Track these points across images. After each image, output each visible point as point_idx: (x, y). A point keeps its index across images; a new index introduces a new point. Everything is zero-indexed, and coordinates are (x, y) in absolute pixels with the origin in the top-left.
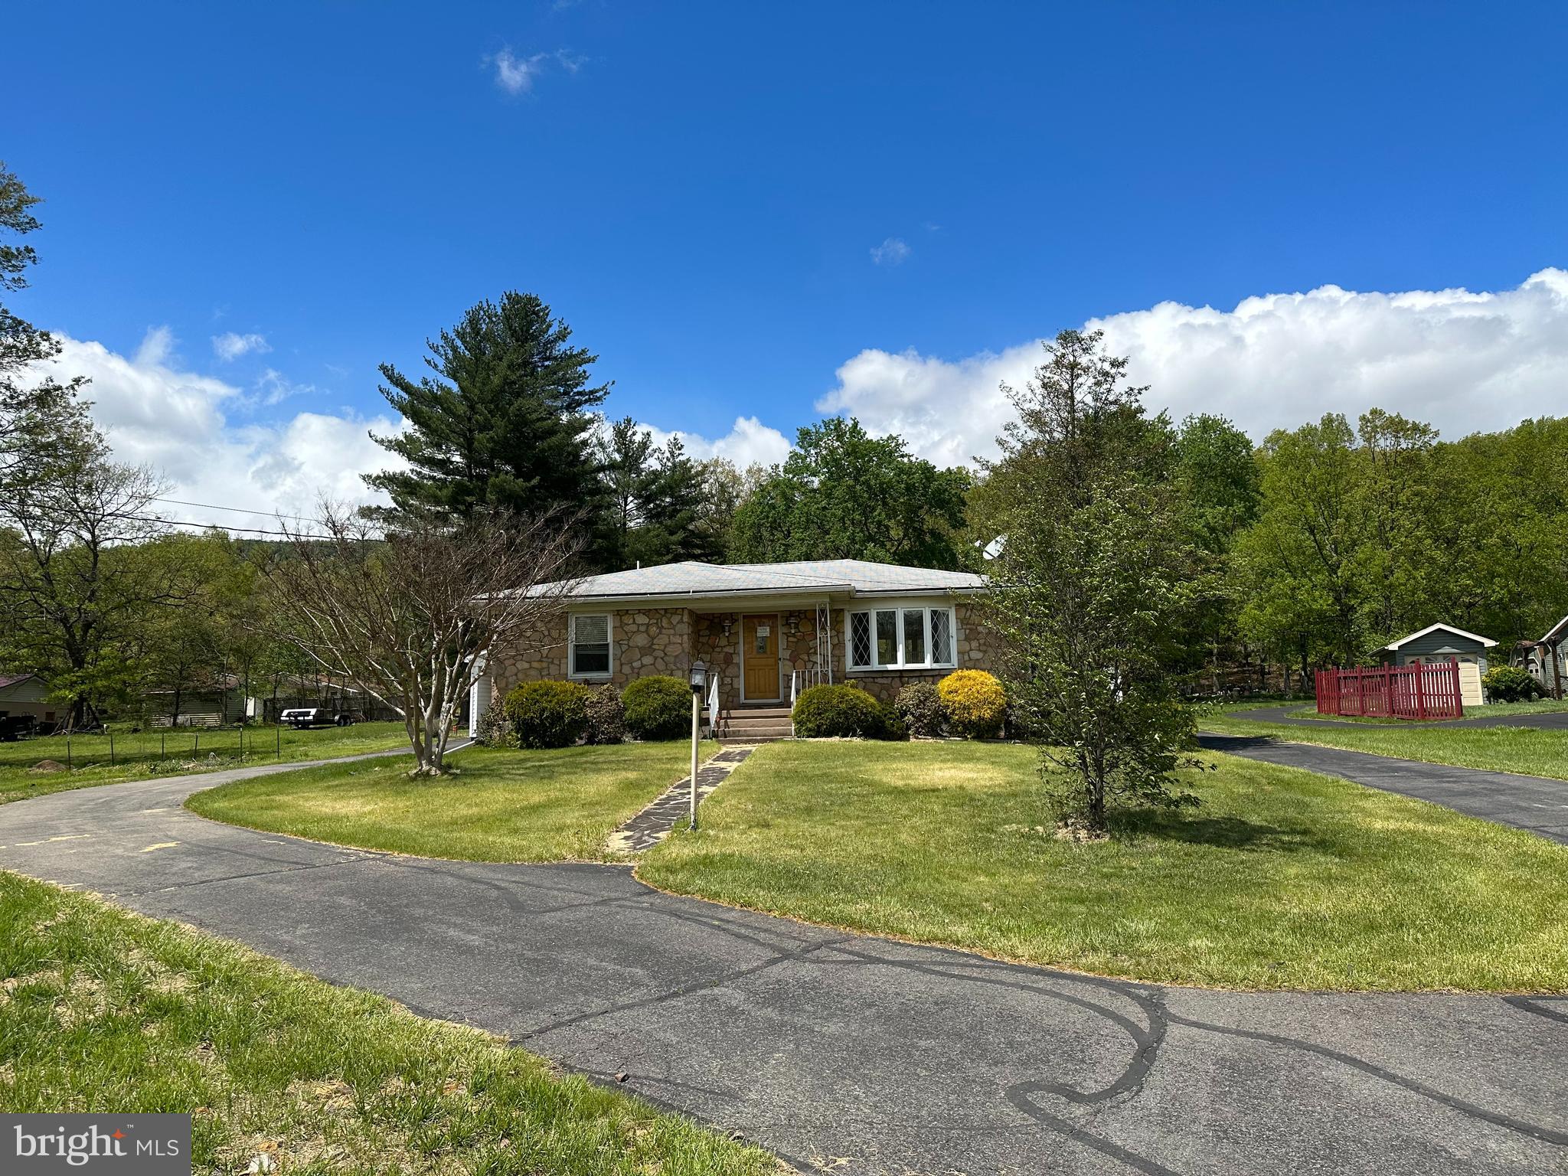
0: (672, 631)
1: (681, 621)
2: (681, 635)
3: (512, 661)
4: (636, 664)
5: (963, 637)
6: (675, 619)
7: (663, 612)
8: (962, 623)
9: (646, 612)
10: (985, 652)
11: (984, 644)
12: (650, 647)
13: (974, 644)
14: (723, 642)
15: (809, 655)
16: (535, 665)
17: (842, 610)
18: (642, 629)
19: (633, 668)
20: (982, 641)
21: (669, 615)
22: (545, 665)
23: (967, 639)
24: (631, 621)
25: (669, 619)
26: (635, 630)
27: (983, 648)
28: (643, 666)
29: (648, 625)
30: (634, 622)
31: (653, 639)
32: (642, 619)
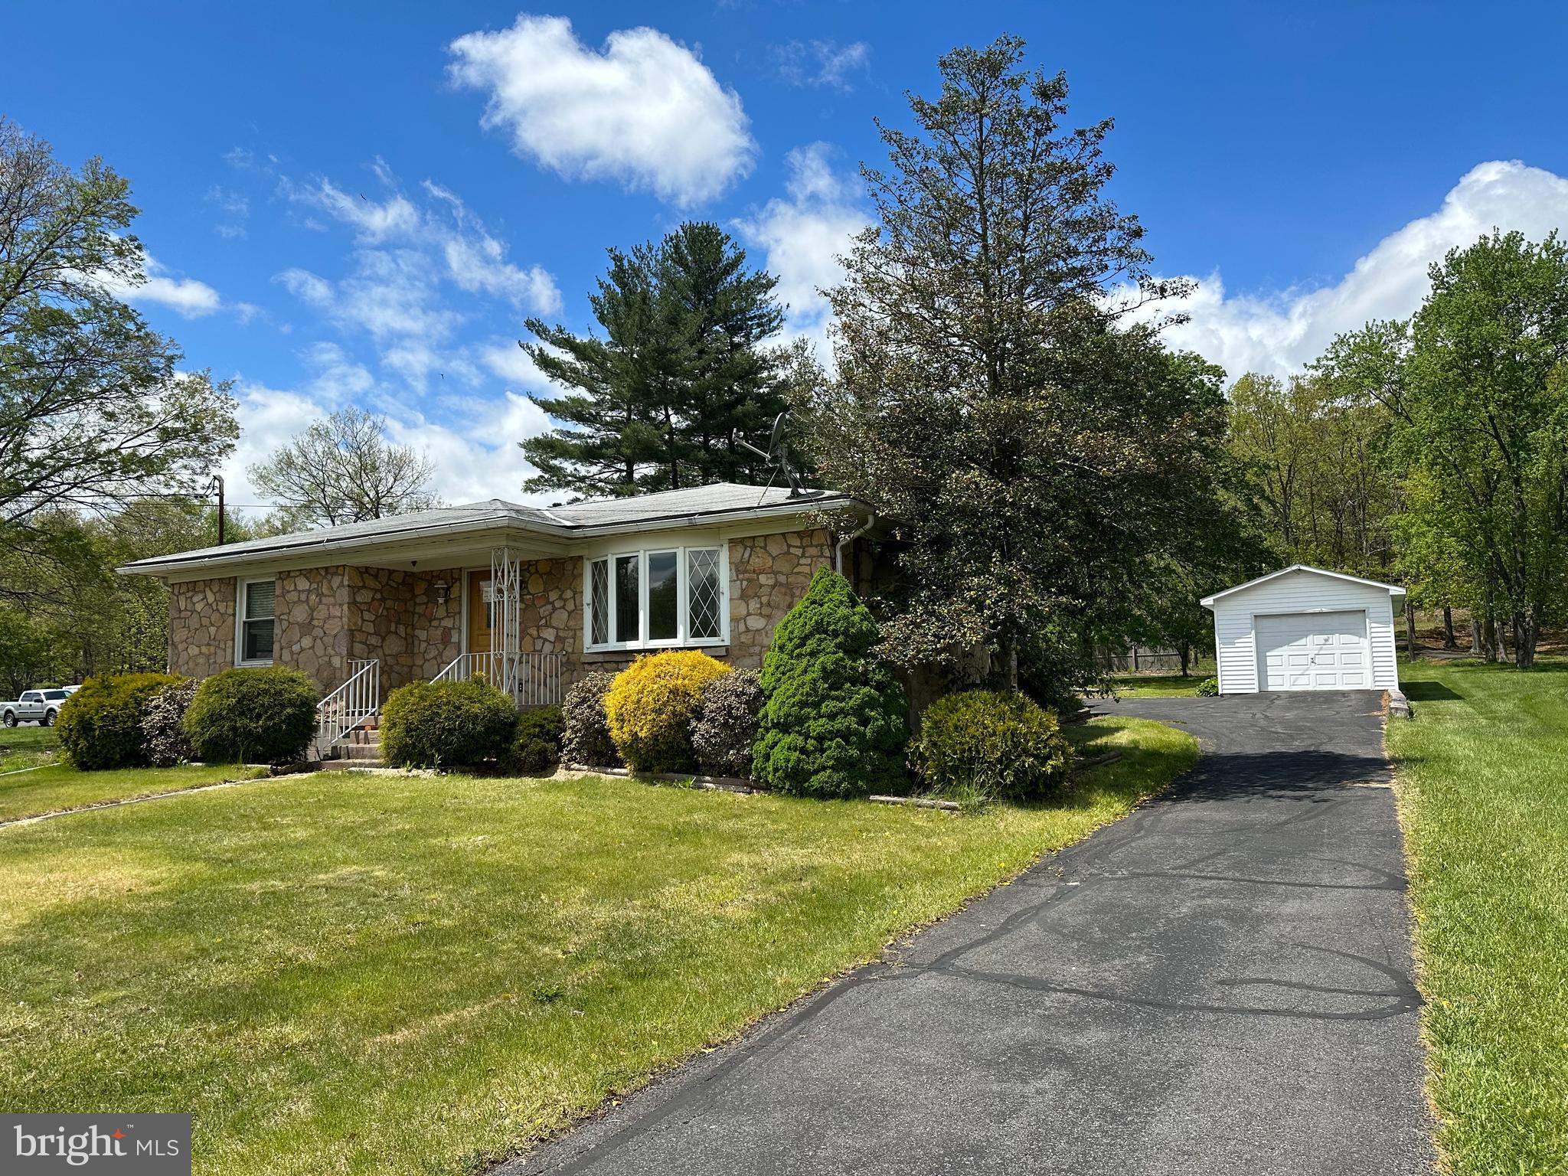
0: (332, 600)
1: (341, 585)
2: (341, 605)
3: (185, 645)
4: (296, 648)
5: (737, 593)
6: (336, 581)
7: (323, 572)
8: (738, 571)
9: (307, 574)
10: (769, 617)
11: (769, 604)
12: (310, 622)
13: (754, 605)
14: (441, 612)
15: (539, 628)
16: (204, 649)
17: (581, 558)
18: (303, 597)
19: (292, 653)
20: (764, 599)
21: (329, 577)
22: (212, 649)
23: (744, 596)
24: (292, 588)
25: (330, 582)
26: (296, 599)
27: (766, 611)
28: (302, 650)
29: (309, 591)
30: (296, 589)
31: (313, 610)
32: (303, 584)
